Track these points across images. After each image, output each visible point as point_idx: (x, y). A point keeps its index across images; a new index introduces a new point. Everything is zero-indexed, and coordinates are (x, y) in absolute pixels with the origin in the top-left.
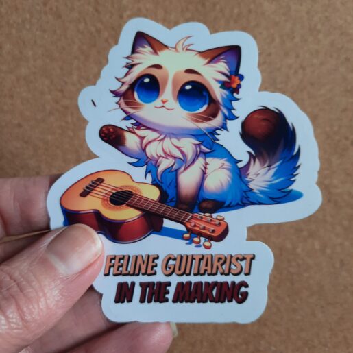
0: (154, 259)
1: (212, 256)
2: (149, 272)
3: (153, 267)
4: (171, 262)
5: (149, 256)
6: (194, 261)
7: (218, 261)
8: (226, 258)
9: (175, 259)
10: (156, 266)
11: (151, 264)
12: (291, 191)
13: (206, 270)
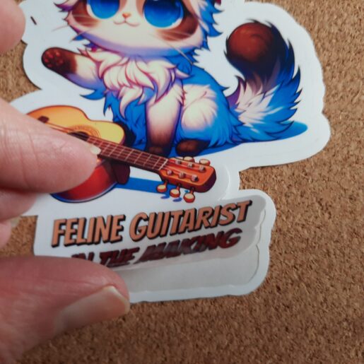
0: (120, 220)
1: (196, 210)
2: (113, 237)
3: (118, 231)
4: (142, 223)
5: (112, 217)
6: (172, 219)
7: (204, 215)
8: (213, 211)
9: (147, 219)
10: (122, 229)
11: (115, 227)
12: (292, 123)
13: (186, 228)
